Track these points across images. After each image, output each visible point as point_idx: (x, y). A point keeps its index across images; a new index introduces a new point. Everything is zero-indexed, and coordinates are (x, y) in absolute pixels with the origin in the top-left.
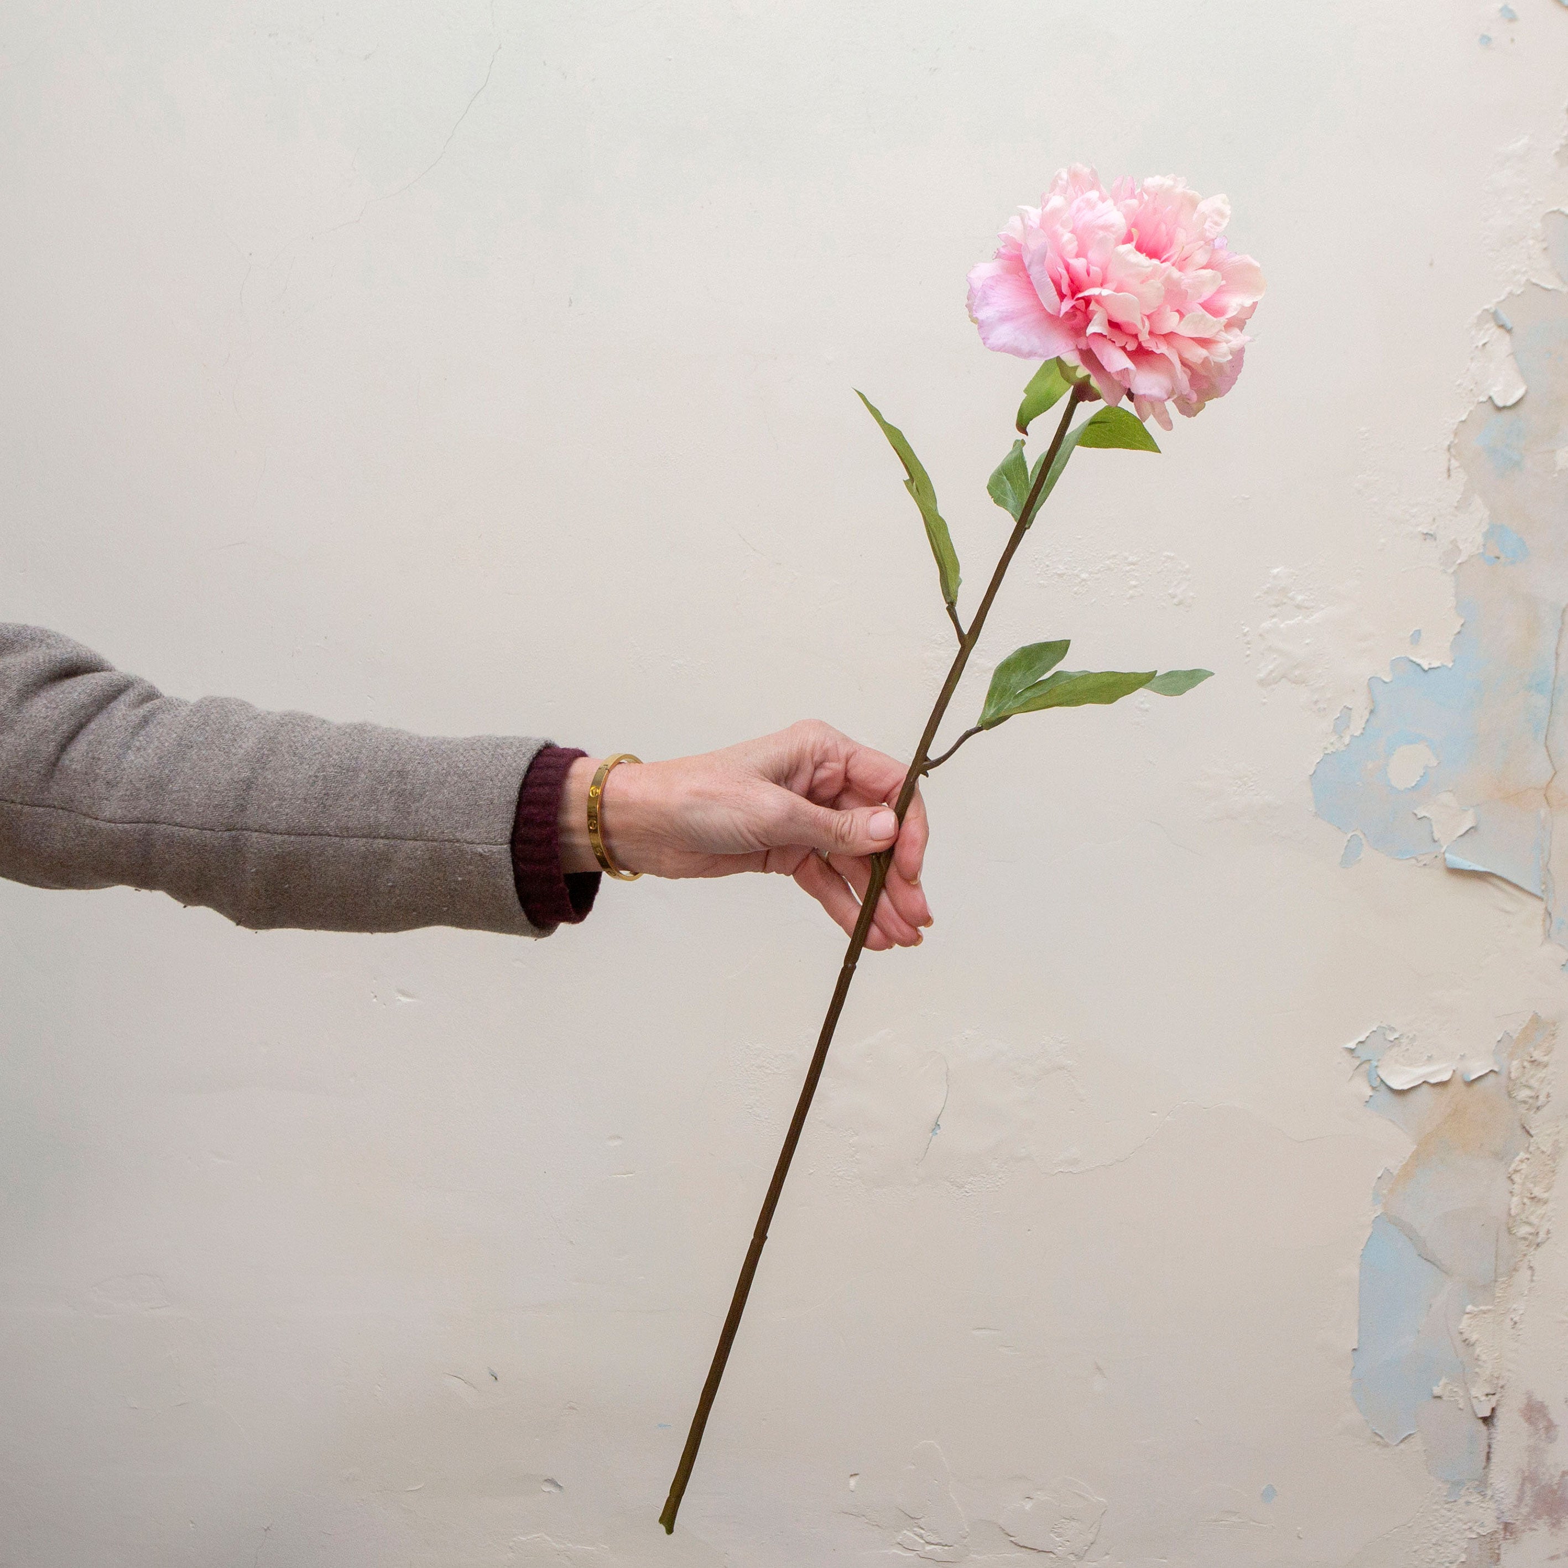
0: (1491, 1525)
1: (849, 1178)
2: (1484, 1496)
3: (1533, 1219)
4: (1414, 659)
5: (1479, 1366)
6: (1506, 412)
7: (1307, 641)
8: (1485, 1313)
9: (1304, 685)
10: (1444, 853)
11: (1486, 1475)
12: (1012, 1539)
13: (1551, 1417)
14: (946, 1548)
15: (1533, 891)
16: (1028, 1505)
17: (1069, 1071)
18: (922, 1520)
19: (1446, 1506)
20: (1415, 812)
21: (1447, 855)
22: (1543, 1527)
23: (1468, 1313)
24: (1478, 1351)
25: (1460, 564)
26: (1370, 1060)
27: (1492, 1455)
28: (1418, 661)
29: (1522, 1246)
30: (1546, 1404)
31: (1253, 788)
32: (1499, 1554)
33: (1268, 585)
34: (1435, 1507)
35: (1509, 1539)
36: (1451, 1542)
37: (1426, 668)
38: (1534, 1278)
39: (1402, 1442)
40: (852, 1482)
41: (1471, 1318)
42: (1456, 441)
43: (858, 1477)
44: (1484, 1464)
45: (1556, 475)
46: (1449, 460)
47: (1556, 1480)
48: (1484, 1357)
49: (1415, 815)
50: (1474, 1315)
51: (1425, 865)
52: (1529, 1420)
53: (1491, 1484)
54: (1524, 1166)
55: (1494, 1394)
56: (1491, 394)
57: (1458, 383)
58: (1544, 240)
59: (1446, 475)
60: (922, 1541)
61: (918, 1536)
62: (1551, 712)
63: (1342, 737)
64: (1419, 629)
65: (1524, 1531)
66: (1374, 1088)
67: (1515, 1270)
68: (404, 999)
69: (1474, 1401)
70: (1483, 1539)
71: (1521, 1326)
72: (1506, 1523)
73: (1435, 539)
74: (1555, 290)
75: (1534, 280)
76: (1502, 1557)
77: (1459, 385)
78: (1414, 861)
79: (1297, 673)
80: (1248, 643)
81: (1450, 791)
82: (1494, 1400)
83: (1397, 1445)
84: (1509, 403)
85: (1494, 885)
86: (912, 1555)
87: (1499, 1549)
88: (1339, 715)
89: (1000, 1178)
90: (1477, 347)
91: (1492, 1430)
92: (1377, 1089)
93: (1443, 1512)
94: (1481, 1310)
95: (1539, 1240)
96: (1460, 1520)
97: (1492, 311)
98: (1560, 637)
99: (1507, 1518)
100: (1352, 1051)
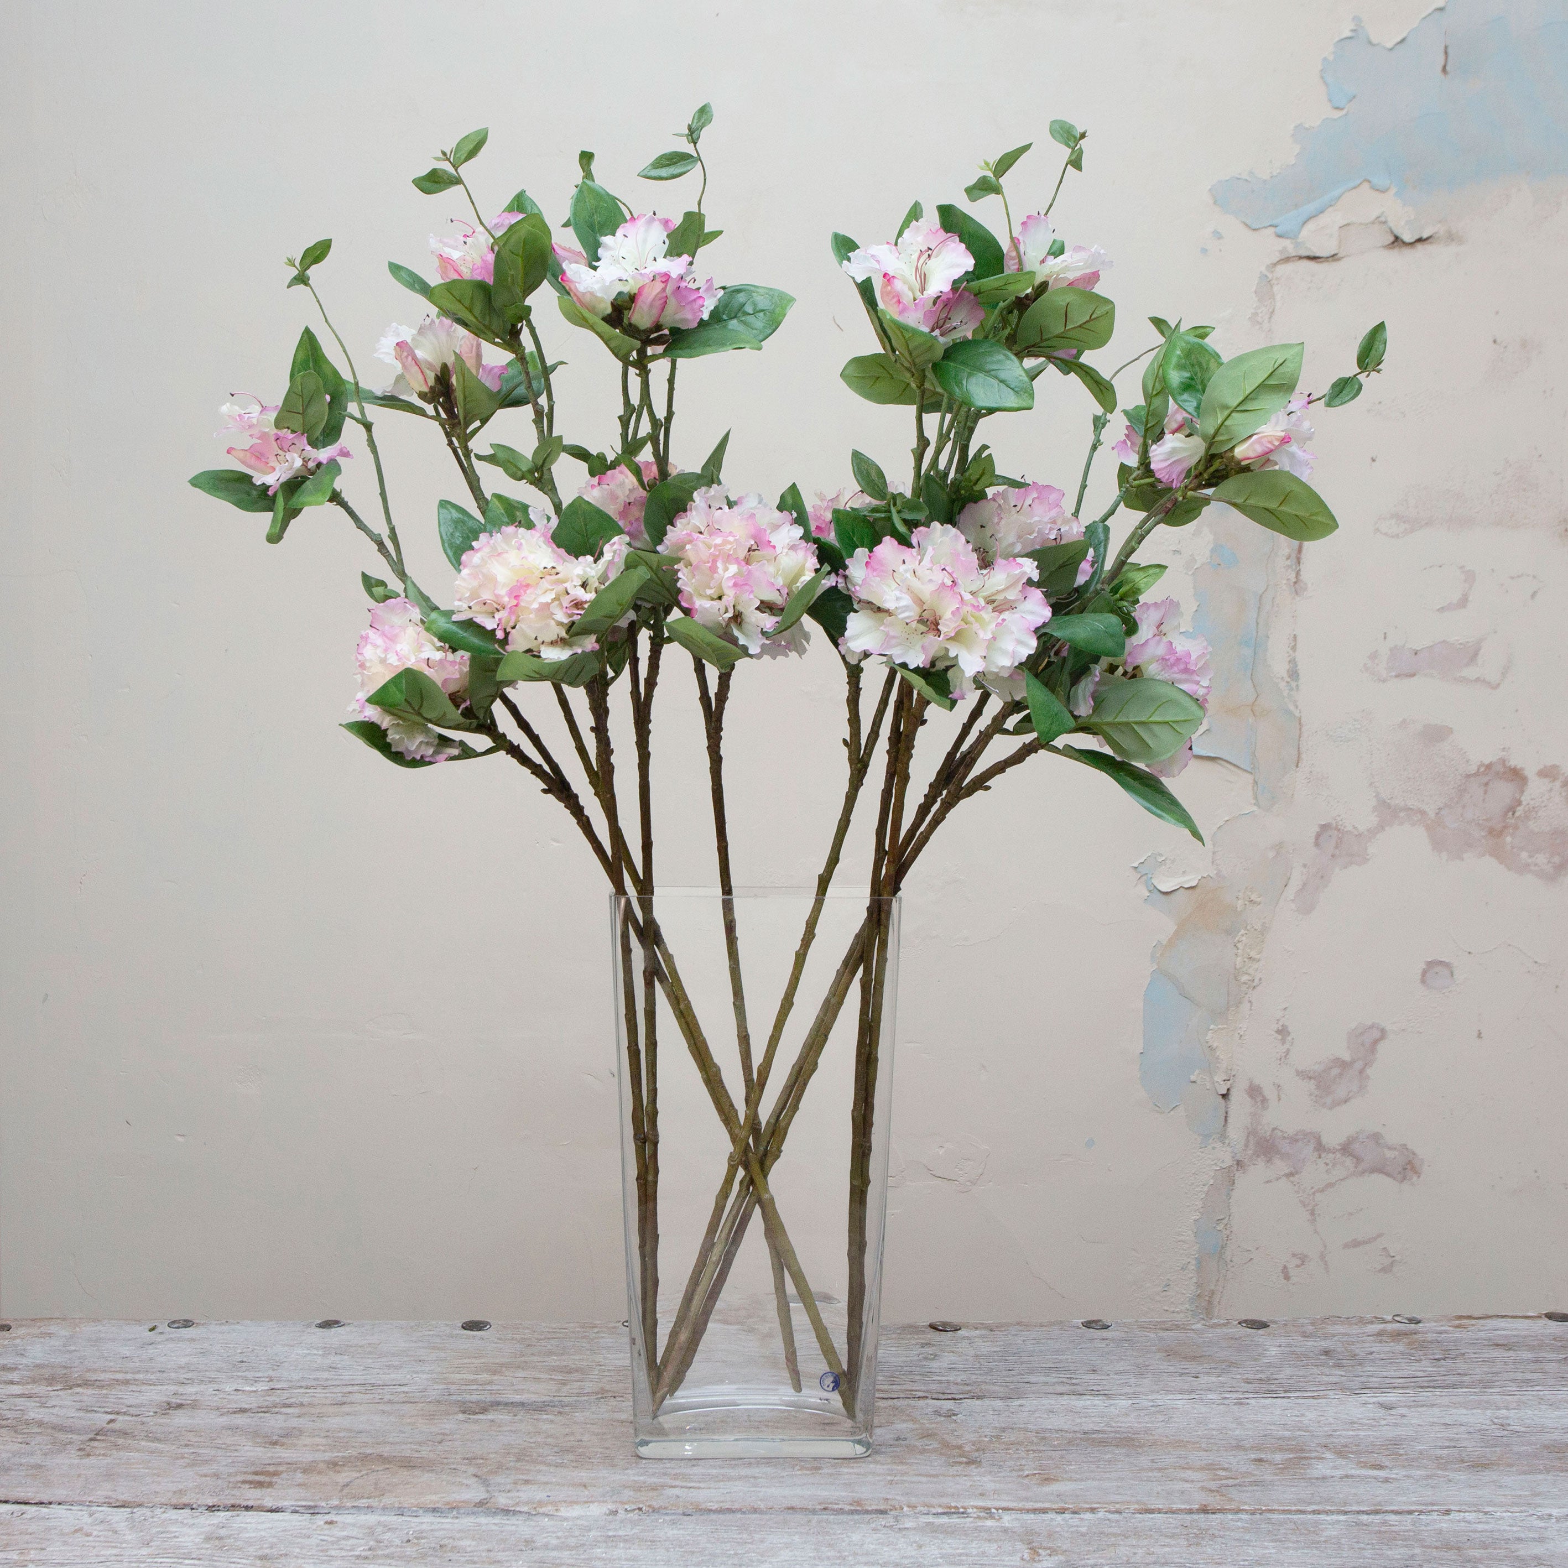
0: (1228, 1162)
2: (1224, 1143)
3: (1251, 971)
5: (1219, 1063)
11: (1225, 1130)
12: (933, 1173)
13: (1264, 1094)
15: (1246, 768)
16: (941, 1152)
17: (962, 883)
19: (1200, 1150)
22: (1261, 1162)
23: (1211, 1030)
24: (1218, 1053)
25: (1196, 569)
26: (1147, 874)
27: (1228, 1118)
29: (1244, 988)
30: (1261, 1086)
32: (1234, 1180)
34: (1193, 1150)
35: (1240, 1170)
36: (1205, 1172)
39: (1172, 1110)
41: (1213, 1033)
44: (1223, 1124)
47: (1269, 1133)
48: (1222, 1057)
50: (1215, 1031)
52: (1251, 1096)
53: (1228, 1136)
54: (1244, 938)
55: (1228, 1080)
62: (1254, 659)
65: (1249, 1165)
66: (1150, 891)
67: (1240, 1003)
68: (555, 844)
69: (1216, 1084)
70: (1224, 1170)
71: (1245, 1038)
72: (1238, 1160)
73: (1181, 554)
76: (1237, 1182)
82: (1228, 1084)
83: (1169, 1112)
85: (1221, 765)
87: (1234, 1177)
91: (1228, 1102)
92: (1152, 891)
93: (1199, 1154)
94: (1220, 1028)
95: (1255, 984)
96: (1210, 1159)
98: (1258, 613)
99: (1238, 1157)
100: (1136, 868)
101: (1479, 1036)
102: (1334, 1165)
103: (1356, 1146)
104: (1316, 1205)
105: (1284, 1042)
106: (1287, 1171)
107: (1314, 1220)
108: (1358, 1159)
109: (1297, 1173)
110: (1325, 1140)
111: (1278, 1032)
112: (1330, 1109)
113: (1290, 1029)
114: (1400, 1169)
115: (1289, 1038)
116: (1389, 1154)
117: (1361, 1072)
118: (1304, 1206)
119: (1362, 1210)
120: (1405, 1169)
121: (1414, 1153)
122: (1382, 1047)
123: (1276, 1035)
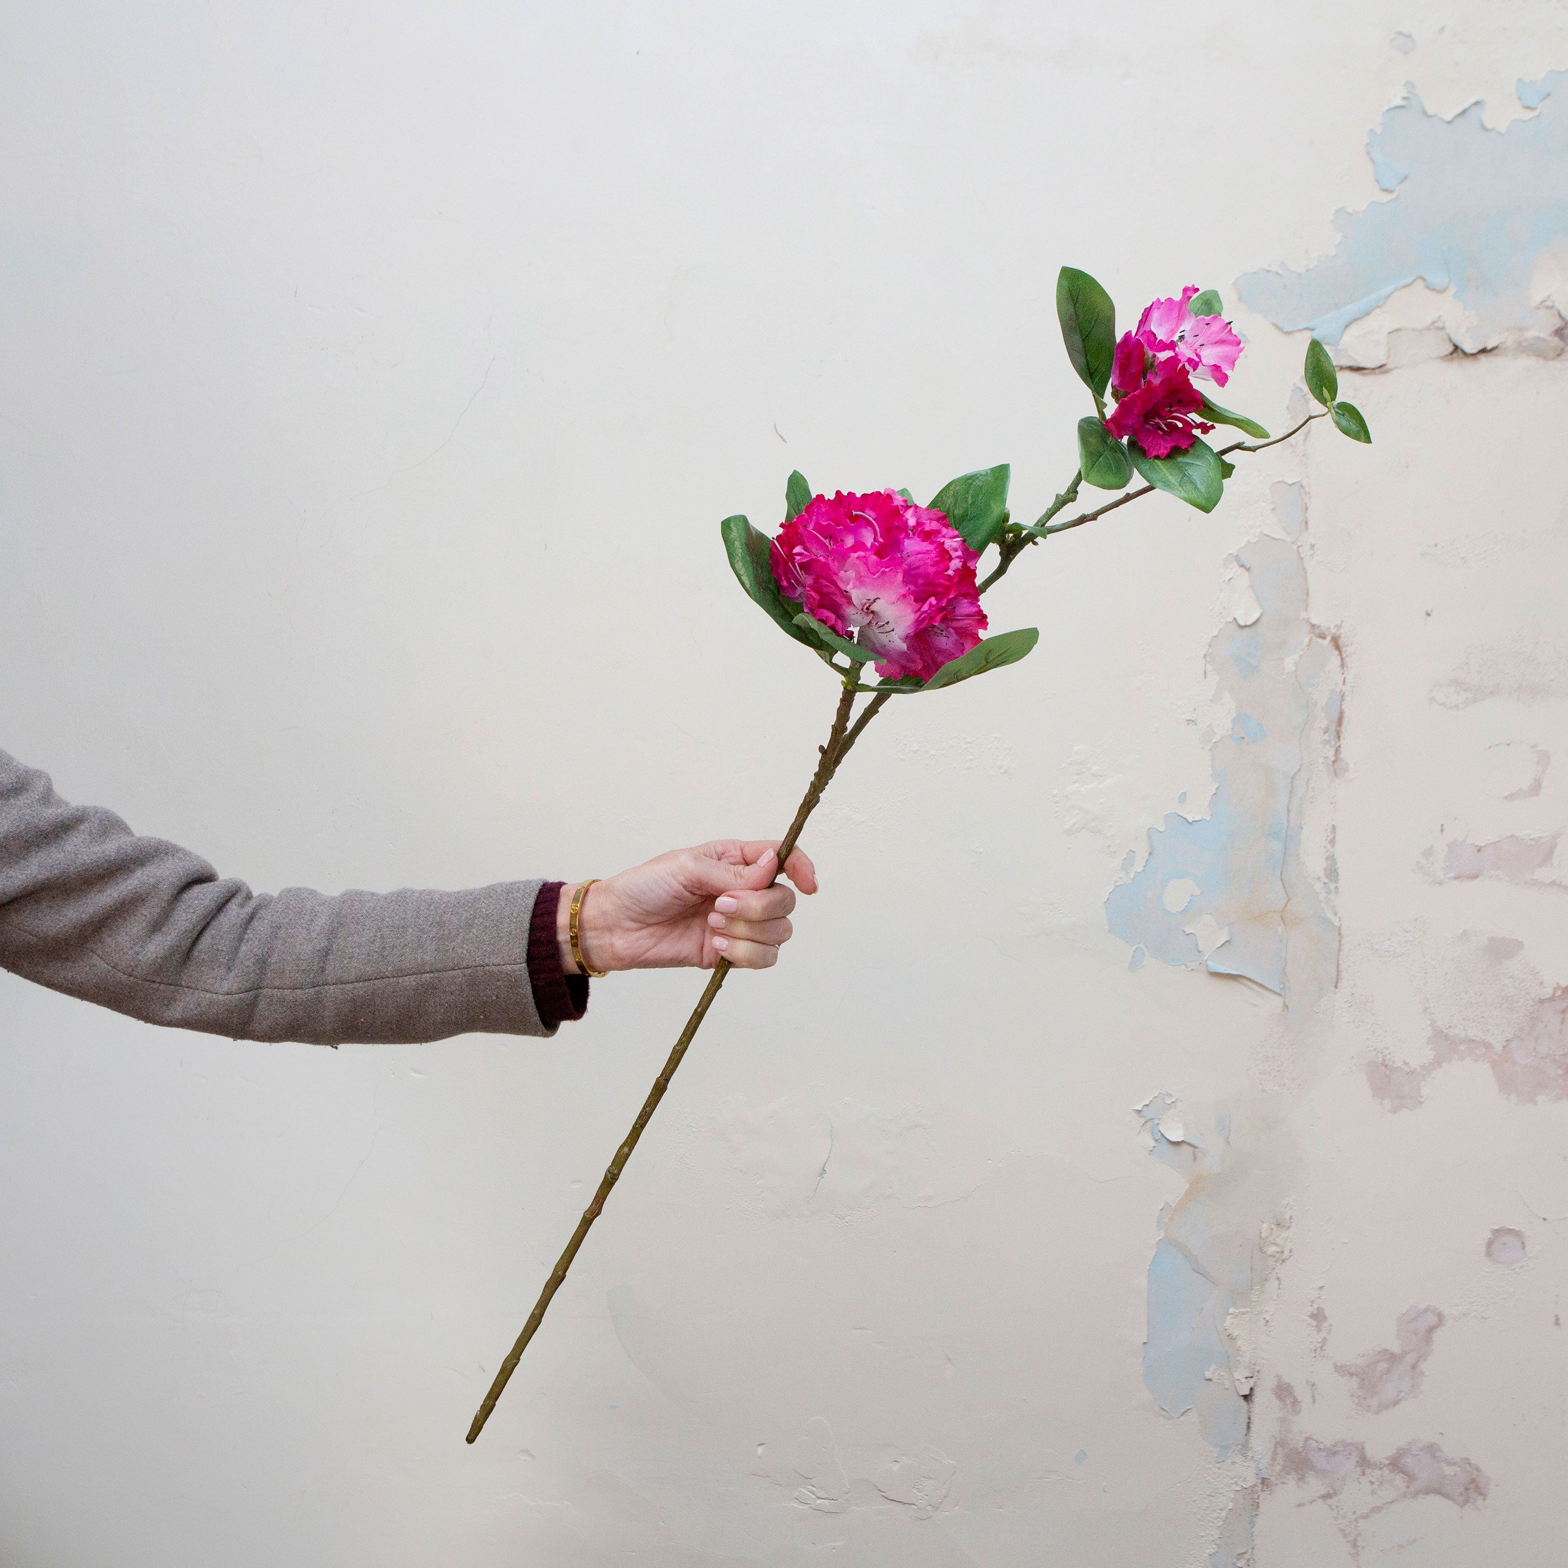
0: (1252, 1480)
1: (756, 1212)
2: (1246, 1457)
3: (1279, 1241)
4: (1180, 813)
5: (1241, 1356)
6: (1247, 630)
7: (1102, 800)
8: (1243, 1314)
9: (1099, 834)
10: (1206, 961)
11: (1247, 1440)
12: (883, 1494)
13: (1296, 1394)
14: (833, 1501)
15: (1275, 989)
16: (896, 1467)
17: (925, 1129)
18: (814, 1479)
19: (1217, 1465)
20: (1184, 929)
21: (1209, 962)
22: (1291, 1480)
23: (1230, 1314)
24: (1239, 1343)
25: (1214, 743)
26: (1153, 1119)
27: (1251, 1425)
28: (1185, 816)
29: (1271, 1261)
30: (1292, 1385)
31: (1062, 911)
32: (1258, 1503)
33: (1072, 759)
34: (1210, 1466)
35: (1266, 1491)
36: (1222, 1493)
37: (1191, 821)
38: (1281, 1286)
39: (1182, 1415)
40: (760, 1450)
41: (1233, 1318)
42: (1210, 651)
43: (764, 1446)
44: (1245, 1432)
45: (1284, 677)
46: (1205, 665)
47: (1301, 1444)
48: (1243, 1348)
49: (1184, 932)
50: (1235, 1316)
51: (1192, 970)
52: (1280, 1398)
53: (1251, 1447)
55: (1252, 1377)
56: (1236, 616)
57: (1211, 608)
58: (1273, 502)
59: (1203, 676)
60: (814, 1497)
61: (811, 1492)
62: (1285, 854)
63: (1128, 873)
64: (1185, 791)
65: (1277, 1484)
66: (1156, 1141)
67: (1266, 1280)
68: (414, 1075)
69: (1237, 1382)
70: (1245, 1491)
71: (1272, 1324)
72: (1264, 1478)
73: (1196, 724)
74: (1283, 540)
75: (1266, 532)
76: (1260, 1505)
77: (1211, 610)
78: (1183, 967)
79: (1093, 824)
80: (1057, 802)
81: (1211, 914)
82: (1251, 1383)
83: (1178, 1418)
84: (1249, 623)
85: (1244, 984)
86: (806, 1507)
87: (1258, 1499)
88: (1125, 856)
89: (872, 1212)
90: (1224, 581)
91: (1252, 1406)
92: (1159, 1141)
93: (1215, 1470)
94: (1242, 1312)
95: (1284, 1257)
96: (1228, 1476)
97: (1235, 554)
98: (1290, 798)
99: (1263, 1475)
100: (1139, 1112)
101: (1557, 1322)
102: (1381, 1484)
103: (1408, 1461)
104: (1359, 1534)
105: (1319, 1328)
106: (1323, 1492)
107: (1357, 1554)
108: (1410, 1477)
109: (1335, 1494)
110: (1369, 1453)
111: (1313, 1316)
112: (1377, 1413)
113: (1327, 1314)
114: (1462, 1489)
115: (1326, 1324)
116: (1449, 1470)
117: (1414, 1367)
118: (1345, 1536)
119: (1414, 1541)
120: (1467, 1489)
121: (1478, 1470)
122: (1437, 1336)
123: (1310, 1320)
